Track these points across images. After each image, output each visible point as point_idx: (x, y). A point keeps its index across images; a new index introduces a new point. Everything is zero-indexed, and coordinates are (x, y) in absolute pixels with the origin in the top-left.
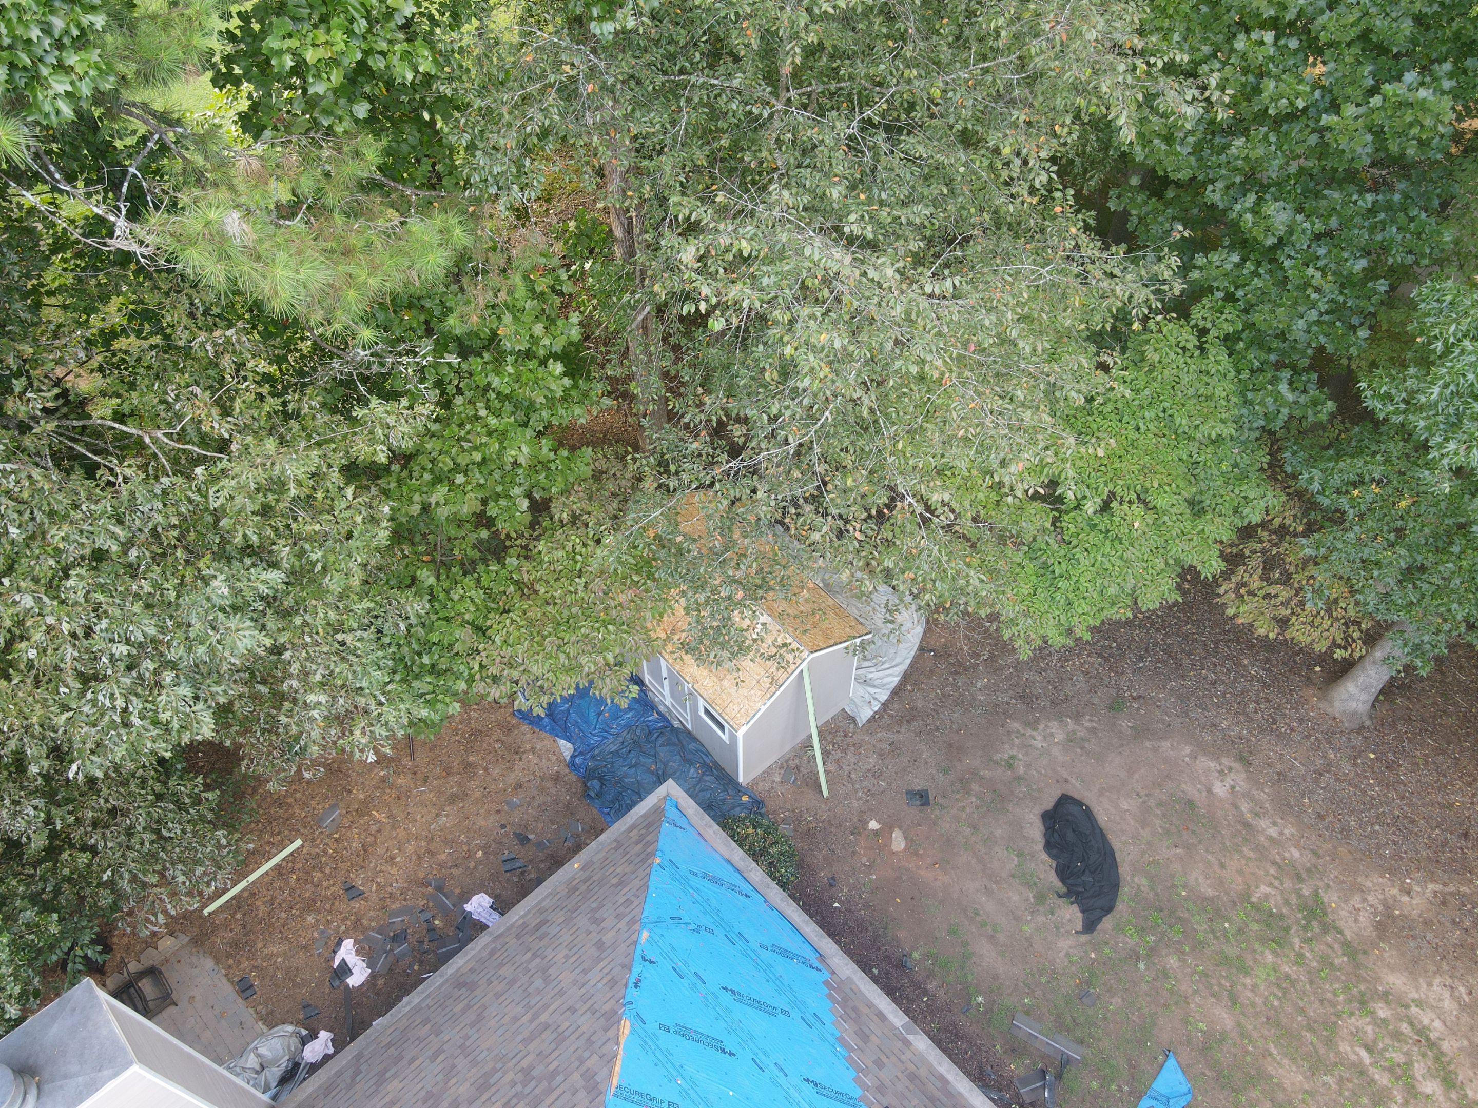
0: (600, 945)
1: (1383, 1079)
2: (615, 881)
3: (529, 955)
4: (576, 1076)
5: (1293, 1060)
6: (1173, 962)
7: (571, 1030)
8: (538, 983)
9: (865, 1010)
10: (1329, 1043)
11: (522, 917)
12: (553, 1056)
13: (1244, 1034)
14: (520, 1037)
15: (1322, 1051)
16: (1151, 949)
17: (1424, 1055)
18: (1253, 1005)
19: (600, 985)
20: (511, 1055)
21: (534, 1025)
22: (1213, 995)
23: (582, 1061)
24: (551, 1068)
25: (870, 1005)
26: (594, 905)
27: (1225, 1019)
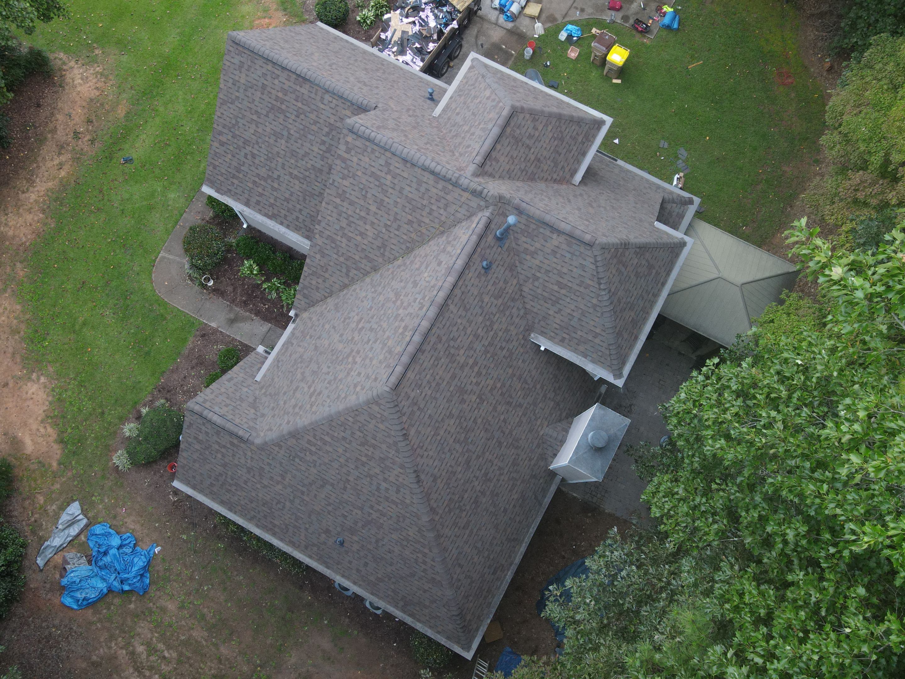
0: (461, 566)
1: (161, 646)
2: (471, 598)
3: (491, 557)
4: (441, 512)
5: (196, 641)
6: (245, 668)
7: (453, 529)
8: (479, 545)
9: (361, 583)
10: (181, 654)
11: (506, 575)
12: (454, 518)
13: (216, 645)
14: (473, 522)
15: (184, 650)
16: (254, 672)
17: (141, 663)
18: (211, 661)
19: (450, 548)
20: (472, 515)
21: (470, 528)
22: (229, 659)
23: (441, 517)
24: (452, 514)
25: (360, 586)
26: (474, 585)
27: (224, 650)
